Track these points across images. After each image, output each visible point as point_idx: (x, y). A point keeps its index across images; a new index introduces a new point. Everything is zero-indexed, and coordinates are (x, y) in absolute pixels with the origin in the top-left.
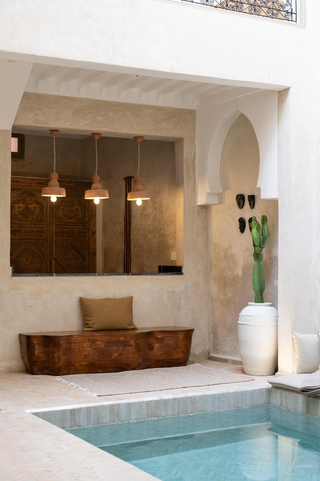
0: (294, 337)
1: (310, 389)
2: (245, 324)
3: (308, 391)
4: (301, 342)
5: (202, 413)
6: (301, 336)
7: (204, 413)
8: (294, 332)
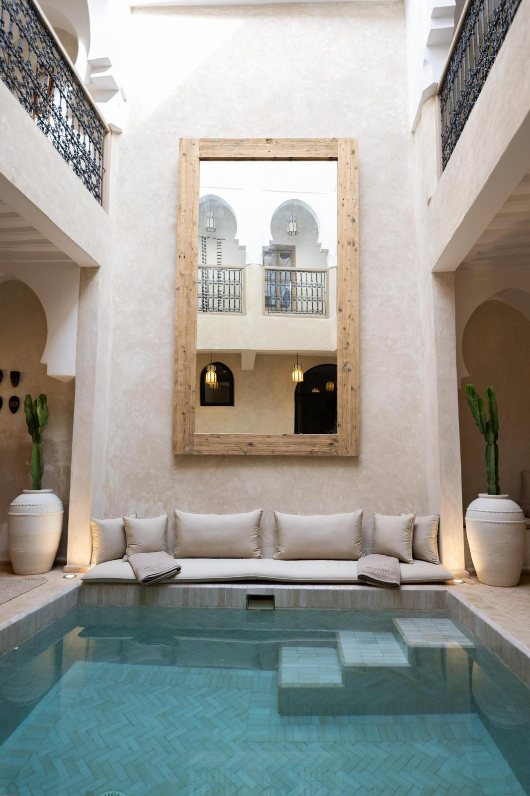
0: (93, 524)
1: (152, 577)
2: (26, 516)
3: (152, 580)
4: (102, 528)
5: (26, 640)
6: (103, 522)
7: (28, 639)
8: (93, 519)
